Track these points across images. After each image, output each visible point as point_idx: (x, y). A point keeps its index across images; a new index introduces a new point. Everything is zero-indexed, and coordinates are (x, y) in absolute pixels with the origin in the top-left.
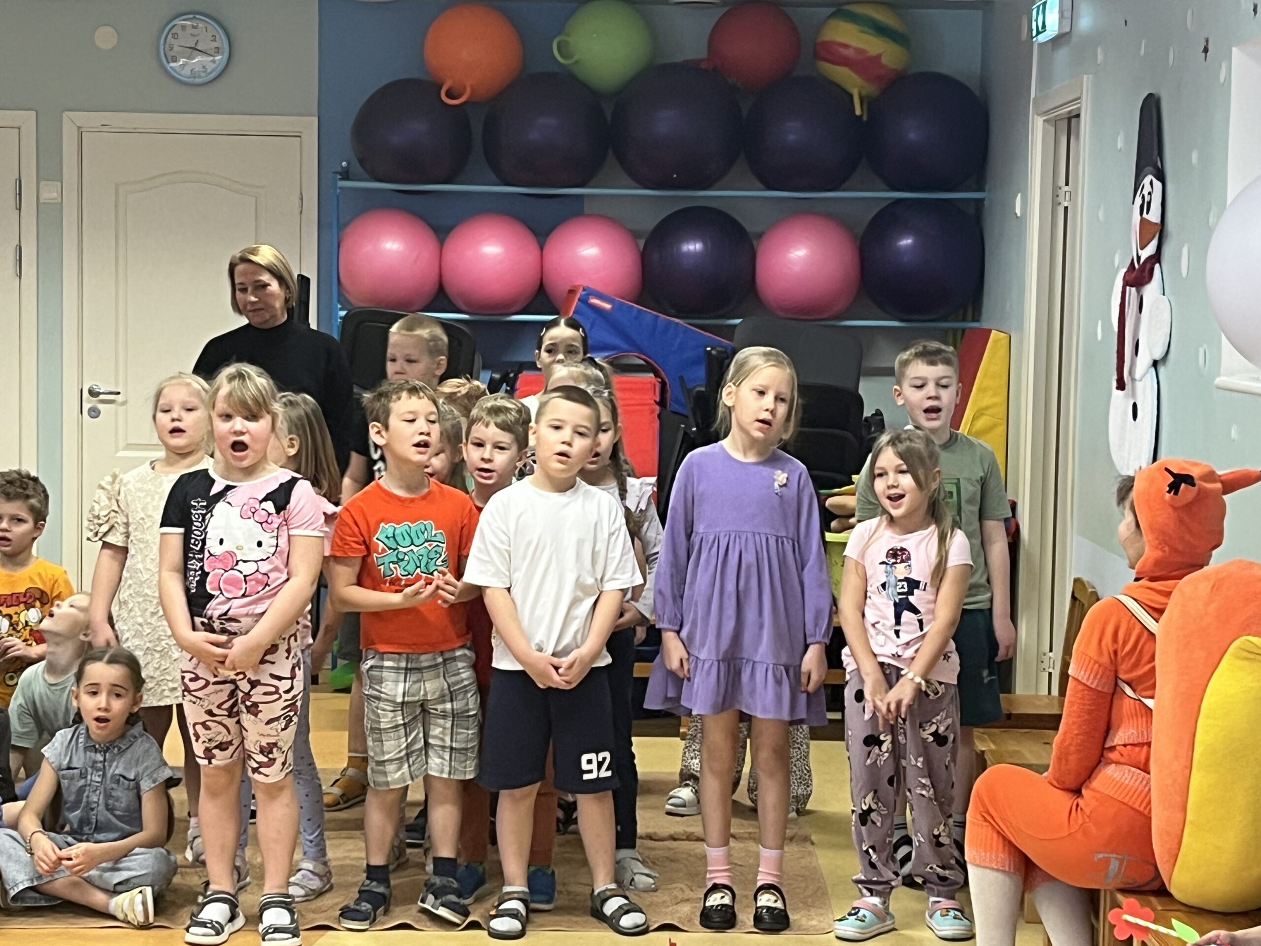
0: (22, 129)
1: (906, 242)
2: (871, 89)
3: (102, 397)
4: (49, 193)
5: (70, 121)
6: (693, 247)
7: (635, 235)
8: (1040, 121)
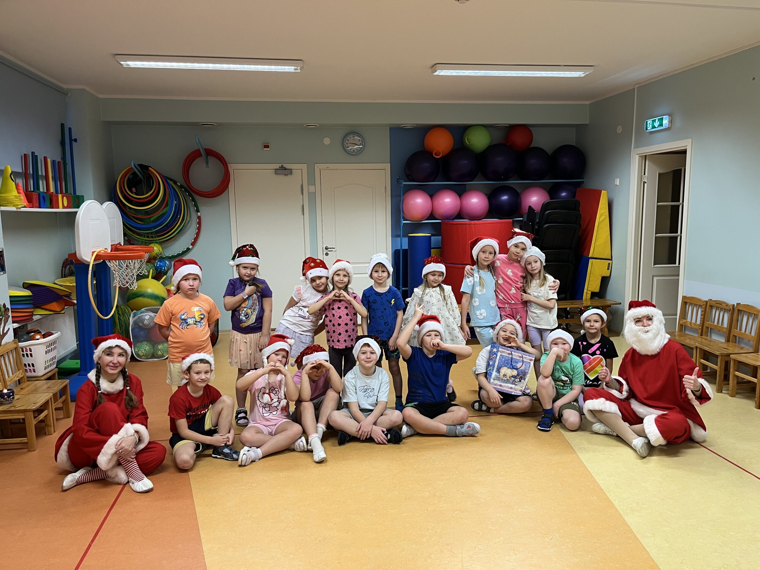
0: (303, 170)
1: (564, 194)
3: (329, 249)
4: (312, 189)
5: (318, 167)
6: (505, 198)
7: (486, 194)
8: (637, 156)
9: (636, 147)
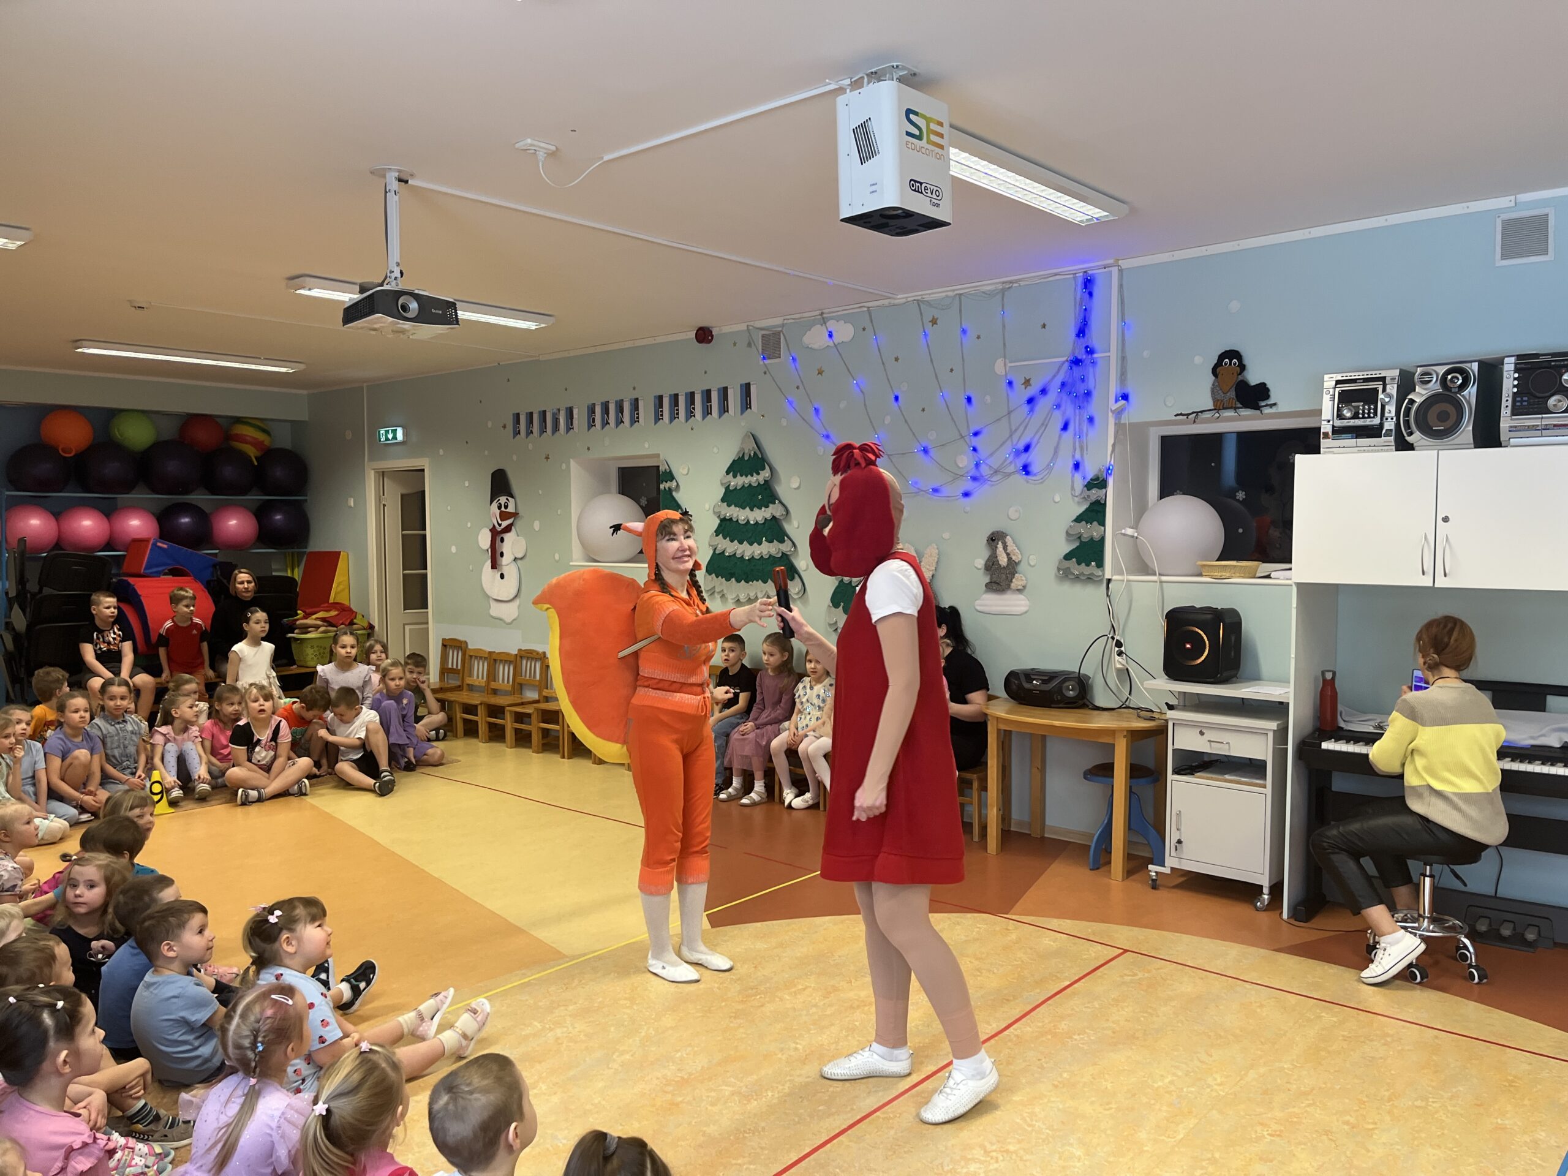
1: (278, 517)
2: (258, 454)
6: (186, 520)
7: (153, 514)
8: (373, 472)
9: (371, 459)
